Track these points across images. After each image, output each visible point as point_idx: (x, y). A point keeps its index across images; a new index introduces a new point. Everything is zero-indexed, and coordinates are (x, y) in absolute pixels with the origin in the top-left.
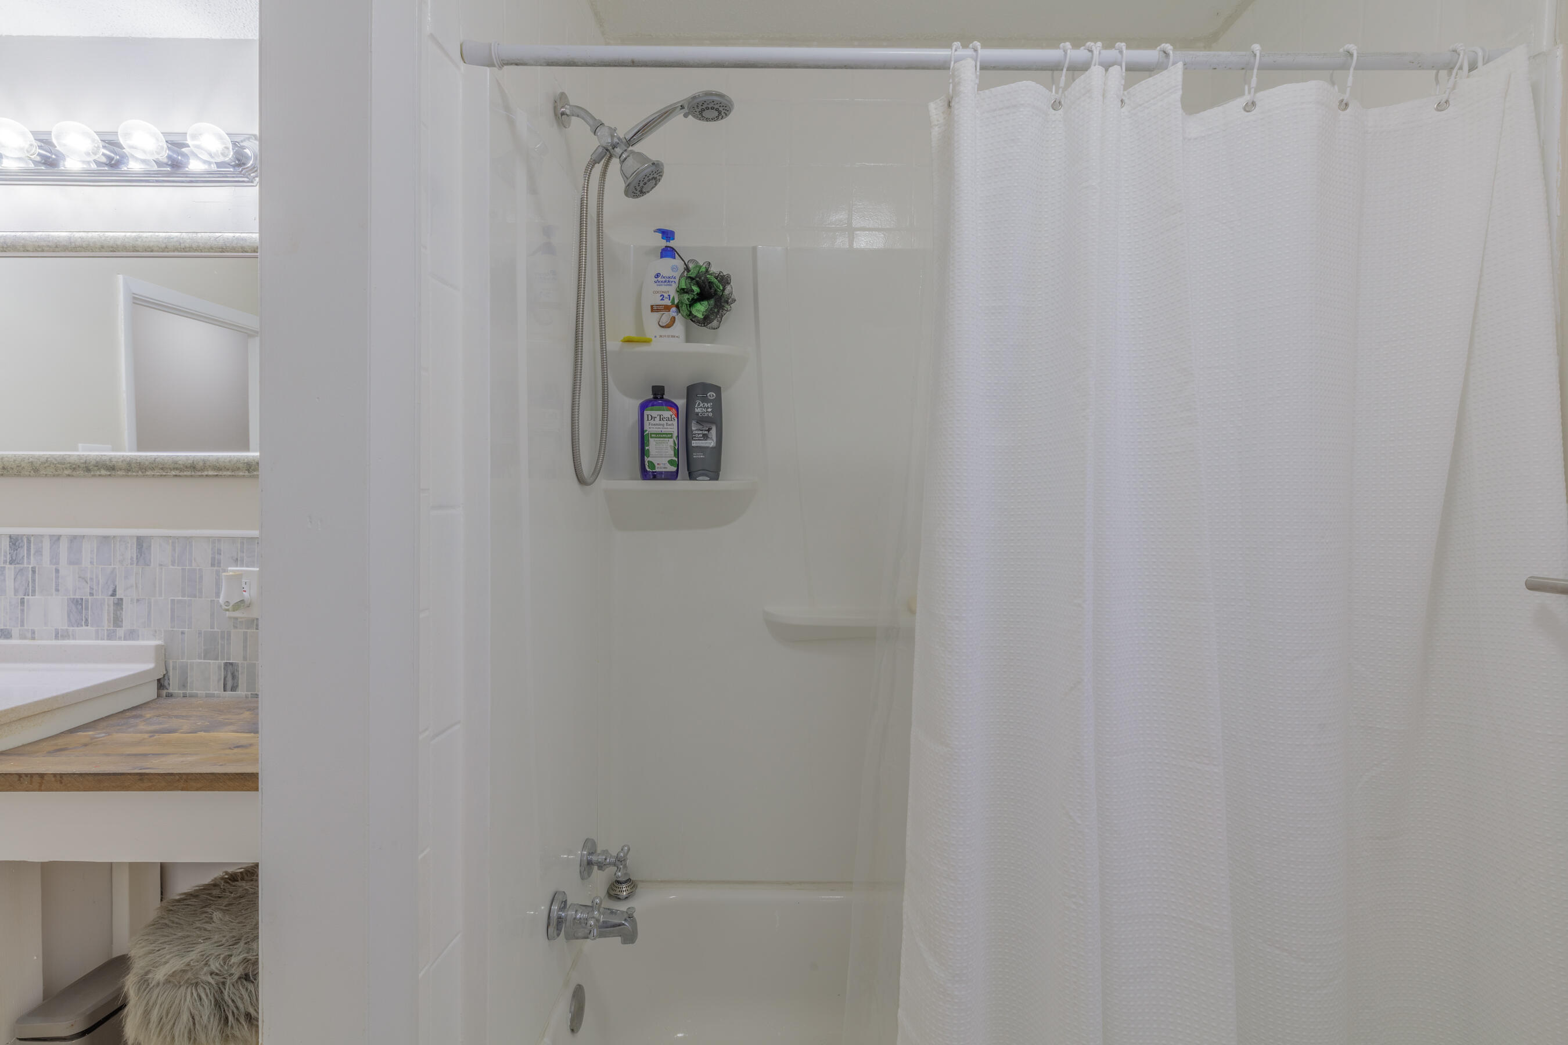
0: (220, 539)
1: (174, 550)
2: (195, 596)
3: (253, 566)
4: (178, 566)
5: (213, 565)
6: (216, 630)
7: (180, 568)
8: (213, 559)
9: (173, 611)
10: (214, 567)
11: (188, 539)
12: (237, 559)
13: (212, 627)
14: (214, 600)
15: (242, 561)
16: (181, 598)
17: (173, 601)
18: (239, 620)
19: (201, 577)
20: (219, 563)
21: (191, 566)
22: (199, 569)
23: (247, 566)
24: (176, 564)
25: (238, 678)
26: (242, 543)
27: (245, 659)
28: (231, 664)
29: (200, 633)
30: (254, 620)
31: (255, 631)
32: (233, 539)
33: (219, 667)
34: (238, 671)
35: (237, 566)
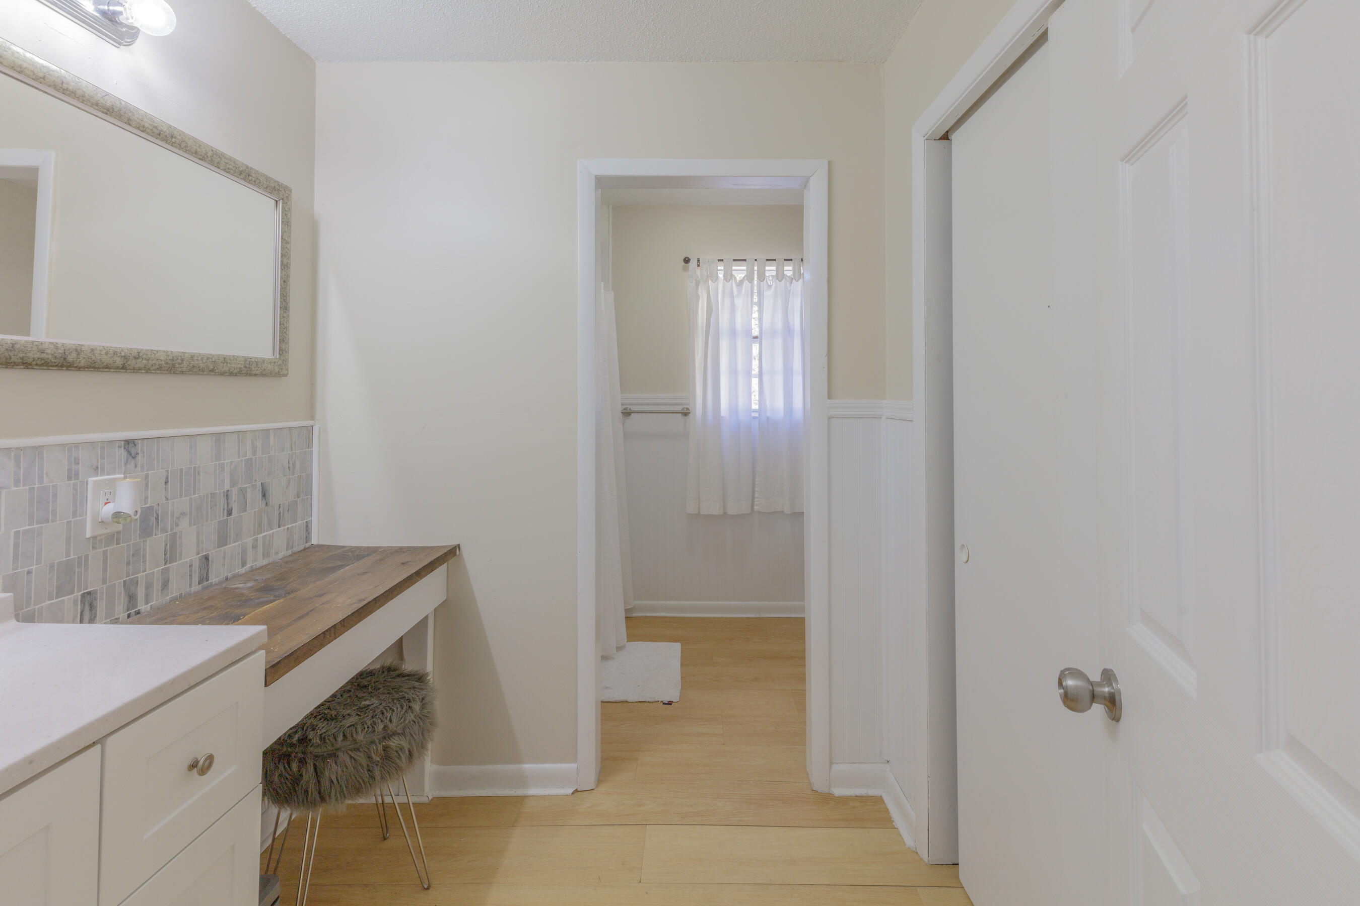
0: (77, 445)
1: (18, 464)
2: (47, 521)
3: (114, 473)
4: (24, 486)
5: (69, 478)
6: (72, 557)
7: (27, 488)
8: (70, 470)
9: (16, 546)
10: (72, 480)
11: (38, 450)
12: (97, 467)
13: (68, 555)
14: (71, 521)
15: (103, 469)
16: (27, 527)
17: (17, 533)
18: (98, 538)
19: (55, 496)
20: (77, 475)
21: (42, 483)
22: (53, 486)
23: (108, 474)
24: (22, 484)
25: (97, 607)
26: (103, 448)
27: (104, 582)
28: (89, 593)
29: (52, 566)
30: (114, 535)
31: (115, 546)
32: (92, 444)
33: (75, 603)
34: (96, 599)
35: (97, 476)
